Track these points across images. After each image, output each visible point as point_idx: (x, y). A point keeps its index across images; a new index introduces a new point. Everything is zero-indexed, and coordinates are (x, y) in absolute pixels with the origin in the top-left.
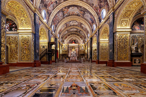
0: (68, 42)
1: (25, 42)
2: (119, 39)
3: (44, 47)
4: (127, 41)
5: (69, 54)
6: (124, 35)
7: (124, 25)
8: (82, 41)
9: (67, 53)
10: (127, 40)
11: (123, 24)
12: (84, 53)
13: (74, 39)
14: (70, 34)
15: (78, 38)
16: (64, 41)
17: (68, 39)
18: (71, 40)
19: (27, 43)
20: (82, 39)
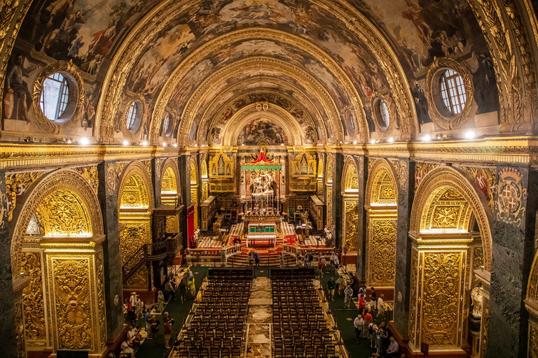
0: (237, 135)
1: (72, 284)
2: (426, 271)
3: (133, 232)
4: (458, 277)
5: (243, 187)
6: (446, 257)
7: (445, 220)
8: (302, 130)
9: (235, 190)
10: (456, 274)
11: (441, 216)
12: (313, 187)
13: (265, 120)
14: (248, 100)
15: (285, 118)
16: (218, 131)
17: (239, 121)
18: (250, 126)
19: (80, 284)
20: (301, 123)
